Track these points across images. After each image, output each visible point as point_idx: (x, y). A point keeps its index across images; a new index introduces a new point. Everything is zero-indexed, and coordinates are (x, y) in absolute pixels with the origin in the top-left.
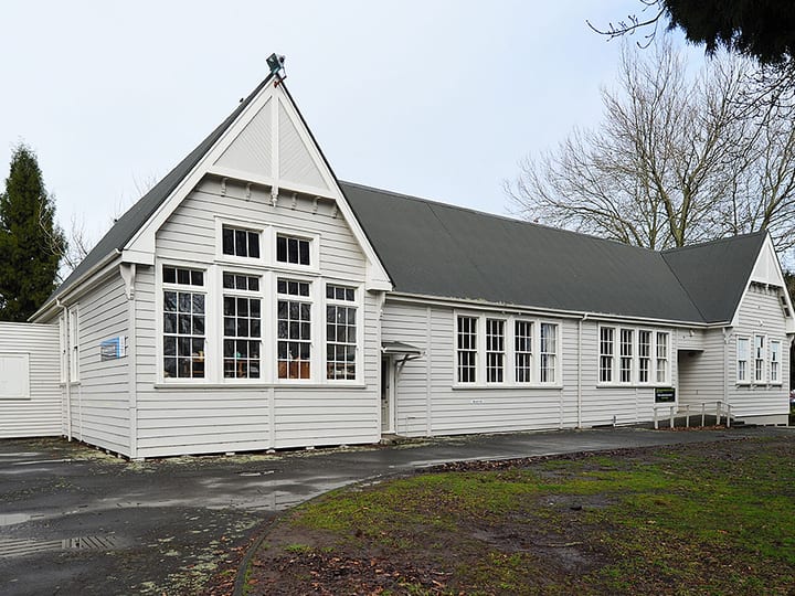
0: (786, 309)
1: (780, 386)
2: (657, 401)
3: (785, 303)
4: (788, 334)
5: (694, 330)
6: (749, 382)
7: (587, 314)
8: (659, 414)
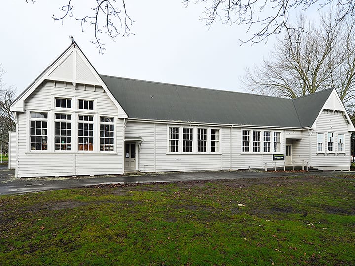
0: (347, 121)
1: (344, 154)
2: (274, 160)
3: (346, 118)
4: (349, 132)
5: (295, 130)
6: (324, 152)
7: (233, 125)
8: (267, 165)
